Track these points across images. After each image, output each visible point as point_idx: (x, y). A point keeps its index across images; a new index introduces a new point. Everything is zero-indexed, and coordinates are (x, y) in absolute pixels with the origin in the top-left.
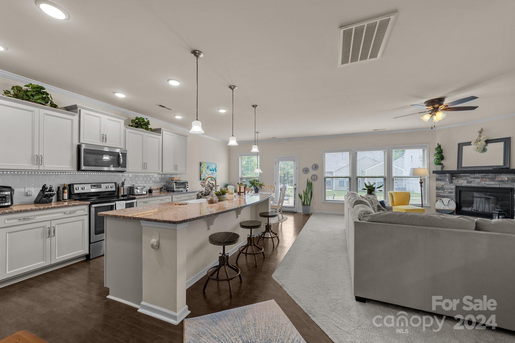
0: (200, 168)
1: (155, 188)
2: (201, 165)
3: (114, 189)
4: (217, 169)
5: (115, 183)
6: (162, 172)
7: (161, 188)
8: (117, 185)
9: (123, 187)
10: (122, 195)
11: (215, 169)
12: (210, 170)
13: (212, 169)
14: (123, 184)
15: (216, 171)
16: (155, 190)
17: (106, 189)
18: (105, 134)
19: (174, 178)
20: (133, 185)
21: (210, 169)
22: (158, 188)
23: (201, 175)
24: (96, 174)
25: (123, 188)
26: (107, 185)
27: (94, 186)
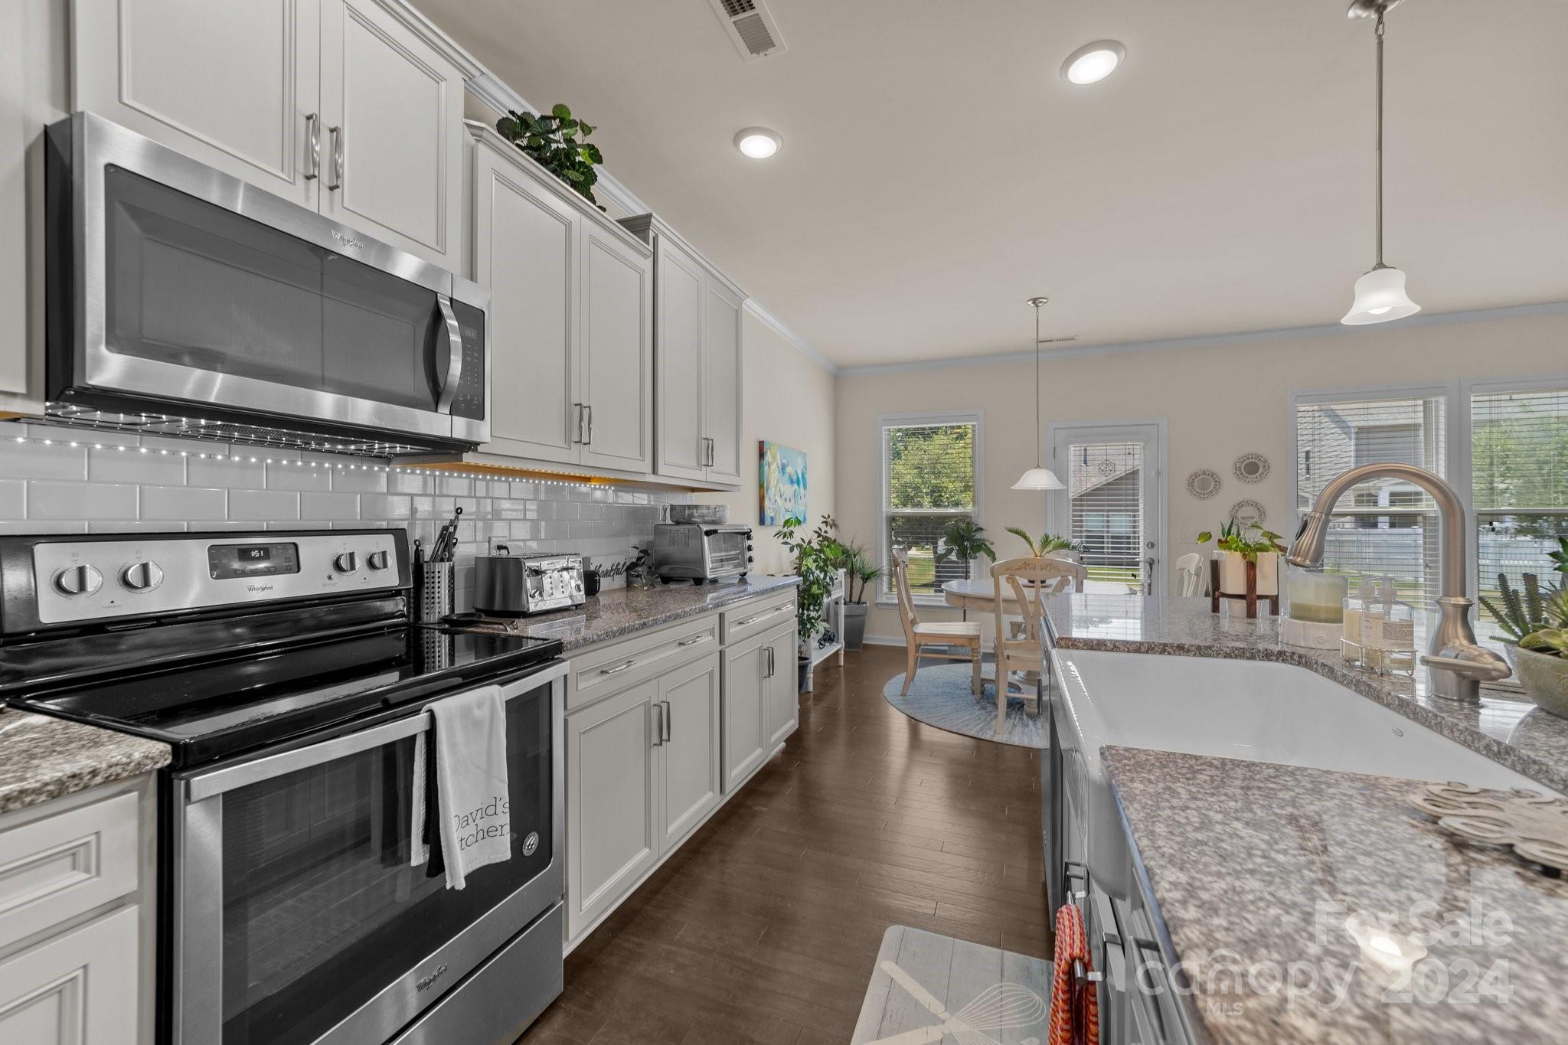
0: (761, 468)
1: (606, 566)
2: (762, 455)
3: (389, 577)
4: (807, 477)
5: (400, 535)
6: (654, 471)
7: (632, 567)
8: (412, 549)
9: (449, 560)
10: (445, 620)
11: (803, 474)
12: (788, 481)
13: (795, 478)
14: (447, 539)
15: (805, 487)
16: (607, 574)
17: (335, 575)
18: (327, 121)
19: (696, 507)
20: (500, 548)
21: (790, 476)
22: (620, 566)
23: (762, 499)
24: (257, 467)
25: (447, 565)
26: (341, 545)
27: (244, 553)
